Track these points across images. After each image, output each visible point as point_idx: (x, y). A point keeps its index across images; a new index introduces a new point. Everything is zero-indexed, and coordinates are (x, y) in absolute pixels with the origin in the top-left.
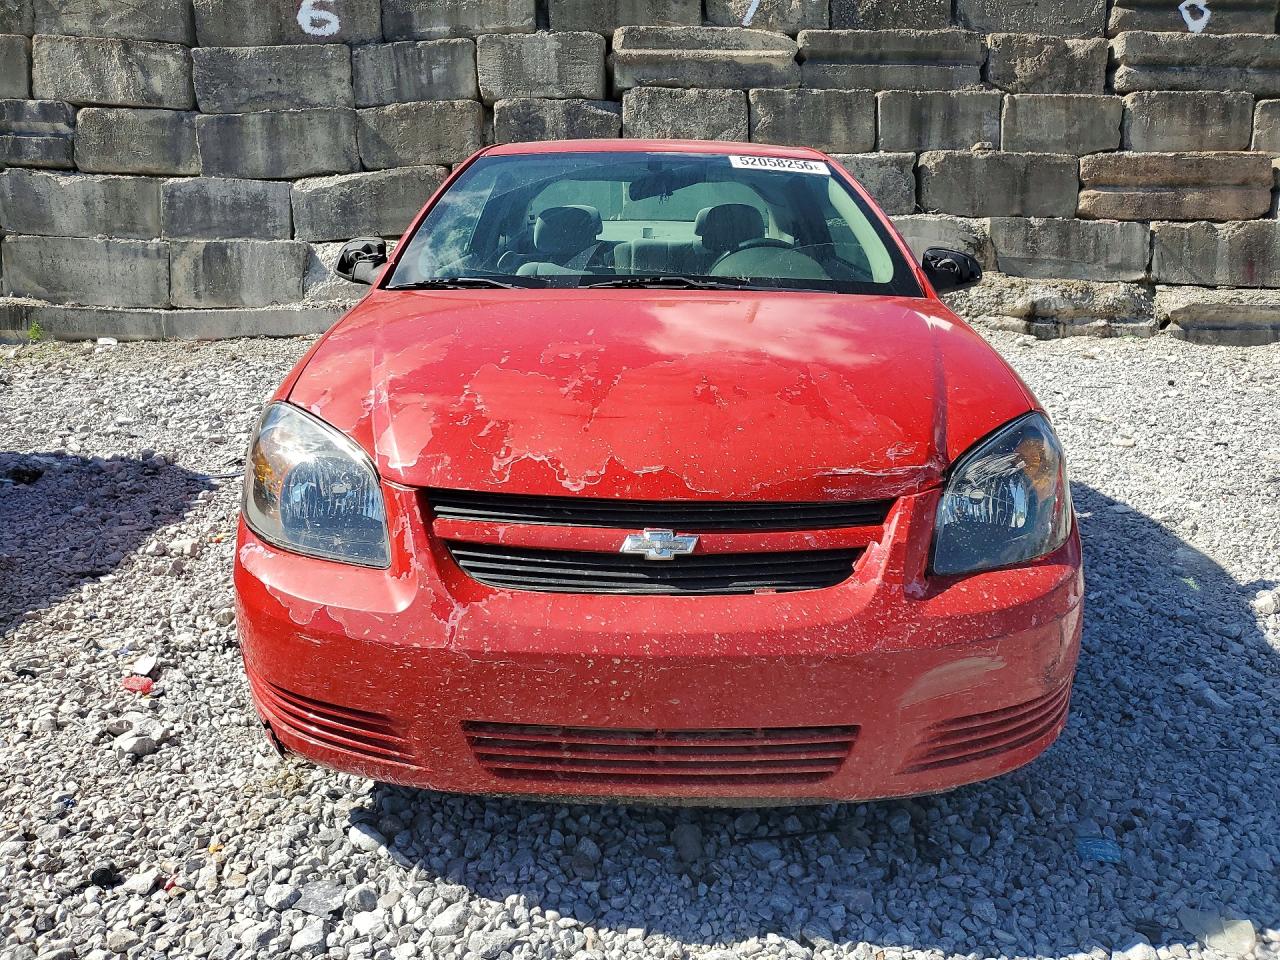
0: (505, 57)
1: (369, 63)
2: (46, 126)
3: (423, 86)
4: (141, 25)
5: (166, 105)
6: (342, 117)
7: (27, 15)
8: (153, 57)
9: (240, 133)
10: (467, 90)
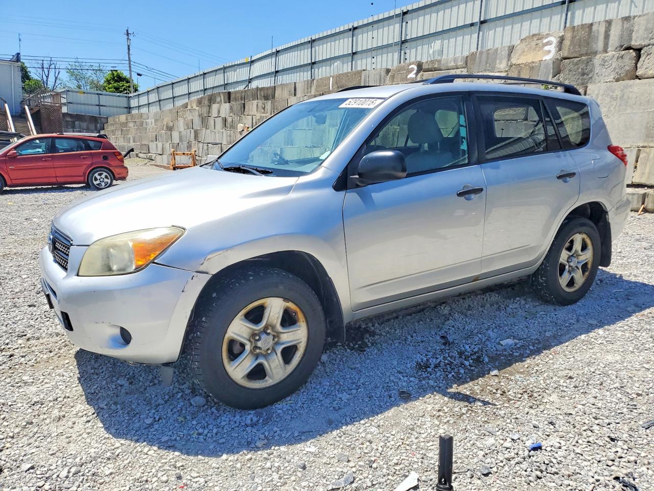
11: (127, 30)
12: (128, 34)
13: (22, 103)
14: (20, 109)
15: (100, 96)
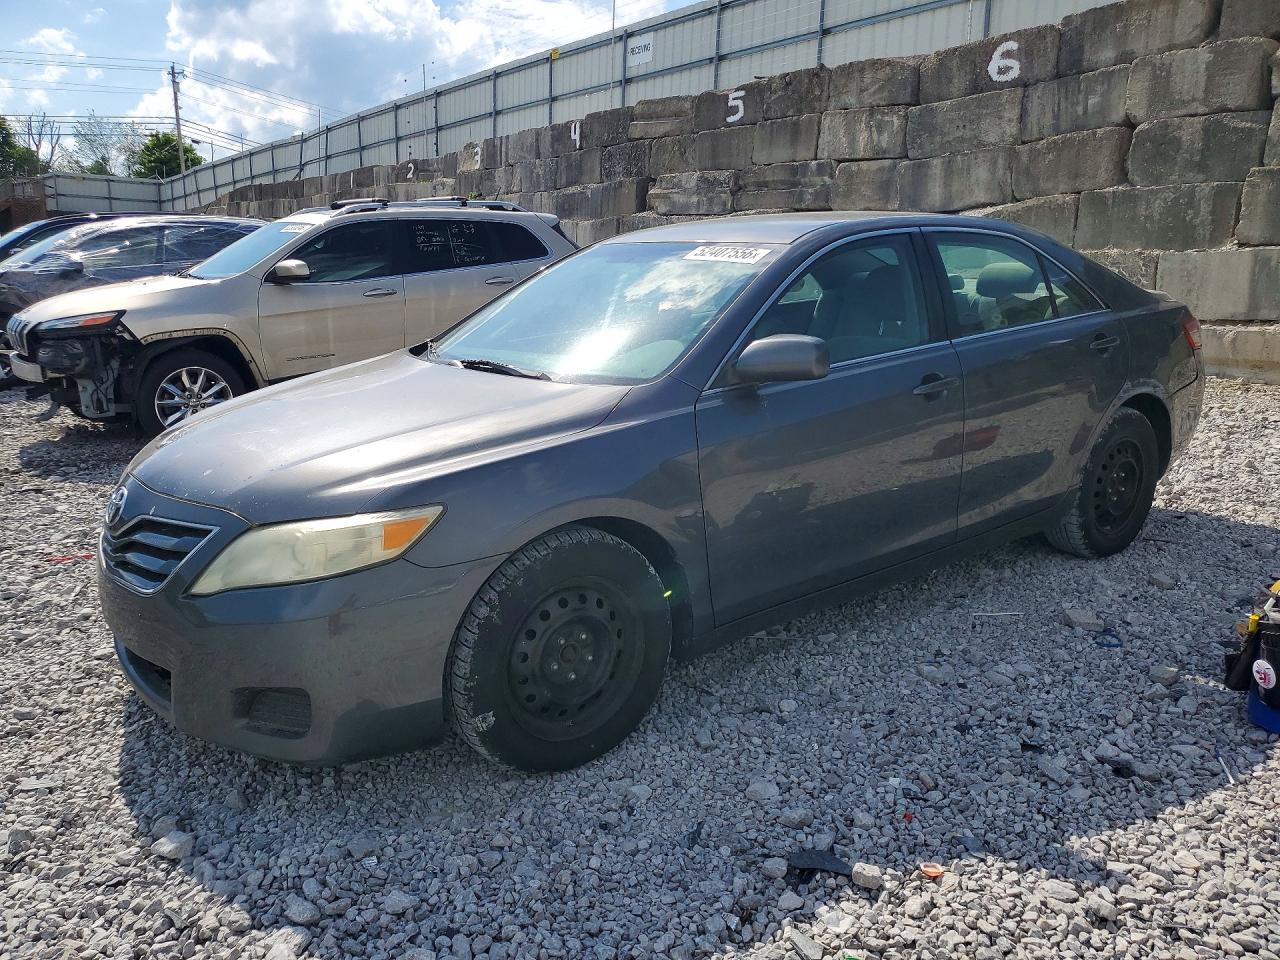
0: (1155, 77)
1: (1036, 101)
2: (818, 180)
3: (1078, 116)
4: (885, 94)
5: (887, 156)
6: (1001, 154)
7: (824, 98)
8: (886, 118)
9: (926, 175)
10: (1118, 116)
11: (173, 68)
15: (112, 183)
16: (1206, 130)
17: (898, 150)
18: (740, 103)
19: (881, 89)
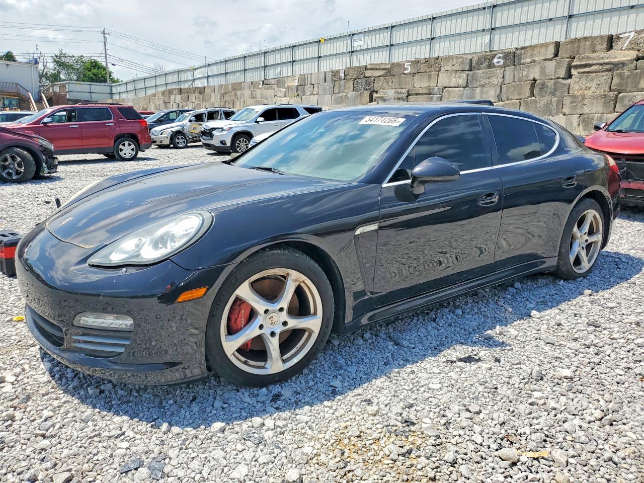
0: (541, 68)
1: (508, 72)
3: (520, 77)
4: (461, 67)
5: (461, 86)
6: (498, 87)
7: (440, 67)
8: (461, 75)
10: (532, 78)
11: (104, 31)
12: (104, 33)
13: (39, 92)
14: (37, 96)
15: (92, 86)
16: (554, 83)
17: (465, 84)
18: (409, 67)
19: (459, 65)
